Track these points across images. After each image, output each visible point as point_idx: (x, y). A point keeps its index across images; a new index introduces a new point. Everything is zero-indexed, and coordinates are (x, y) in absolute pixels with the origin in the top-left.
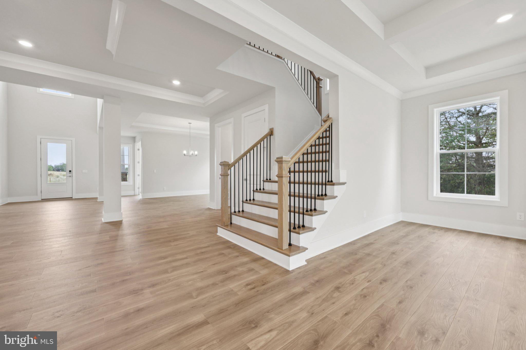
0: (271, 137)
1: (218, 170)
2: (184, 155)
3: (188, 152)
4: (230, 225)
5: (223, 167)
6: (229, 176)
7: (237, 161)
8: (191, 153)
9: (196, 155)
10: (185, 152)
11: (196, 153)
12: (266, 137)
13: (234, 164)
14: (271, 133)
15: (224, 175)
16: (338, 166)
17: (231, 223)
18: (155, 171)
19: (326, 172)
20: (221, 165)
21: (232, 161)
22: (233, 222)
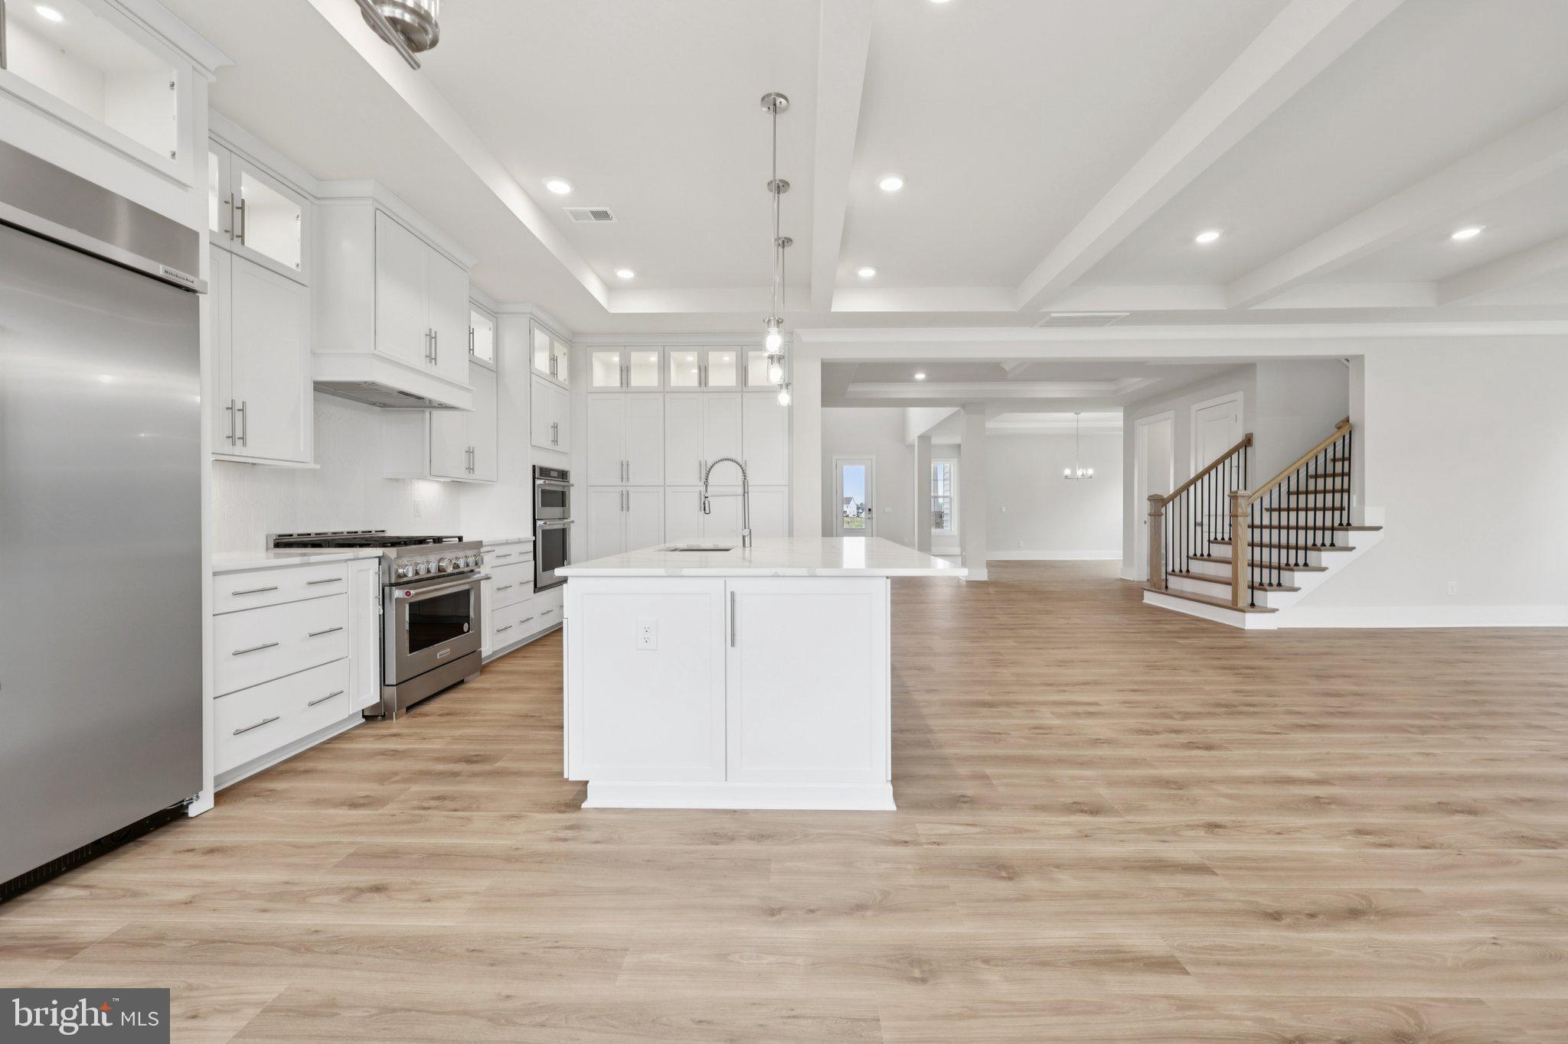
0: (1249, 449)
1: (1142, 508)
2: (1066, 477)
3: (1074, 472)
4: (1164, 589)
5: (1153, 503)
6: (1163, 517)
7: (1178, 493)
8: (1079, 473)
9: (1091, 477)
10: (1067, 472)
11: (1090, 472)
12: (1236, 449)
13: (1172, 498)
14: (1248, 442)
15: (1156, 515)
16: (1362, 501)
17: (1167, 587)
18: (1004, 509)
19: (1342, 509)
20: (1149, 500)
21: (1172, 491)
22: (1169, 586)
